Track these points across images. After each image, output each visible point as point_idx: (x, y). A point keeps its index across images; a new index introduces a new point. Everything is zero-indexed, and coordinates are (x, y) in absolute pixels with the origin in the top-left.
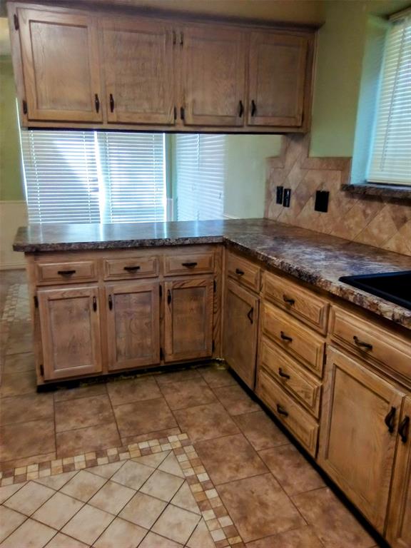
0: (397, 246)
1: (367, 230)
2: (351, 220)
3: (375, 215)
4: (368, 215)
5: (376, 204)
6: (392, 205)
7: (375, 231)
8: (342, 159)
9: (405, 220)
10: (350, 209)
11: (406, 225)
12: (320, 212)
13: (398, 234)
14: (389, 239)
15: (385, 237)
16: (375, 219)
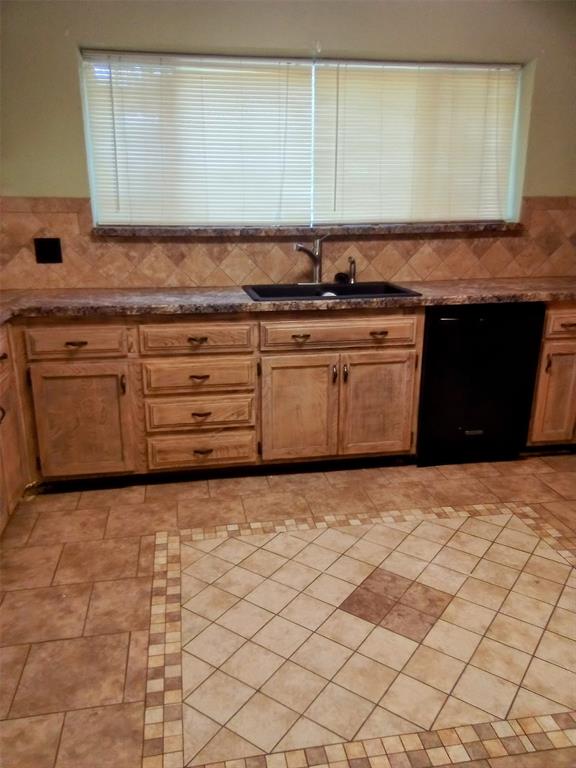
0: (179, 281)
1: (136, 273)
2: (110, 266)
3: (143, 256)
4: (134, 257)
5: (142, 246)
6: (163, 245)
7: (148, 272)
8: (73, 200)
9: (183, 256)
10: (103, 255)
11: (186, 260)
12: (48, 265)
13: (177, 270)
14: (168, 276)
15: (163, 275)
16: (145, 260)
